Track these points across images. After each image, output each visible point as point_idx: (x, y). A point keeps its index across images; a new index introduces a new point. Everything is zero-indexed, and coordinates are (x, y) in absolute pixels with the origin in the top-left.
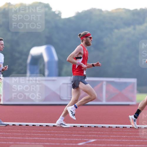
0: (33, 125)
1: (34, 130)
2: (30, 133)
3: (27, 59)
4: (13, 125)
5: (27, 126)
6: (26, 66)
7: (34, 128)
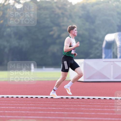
0: (110, 99)
1: (111, 102)
2: (108, 105)
3: (102, 44)
4: (93, 98)
5: (105, 100)
6: (102, 50)
7: (110, 101)
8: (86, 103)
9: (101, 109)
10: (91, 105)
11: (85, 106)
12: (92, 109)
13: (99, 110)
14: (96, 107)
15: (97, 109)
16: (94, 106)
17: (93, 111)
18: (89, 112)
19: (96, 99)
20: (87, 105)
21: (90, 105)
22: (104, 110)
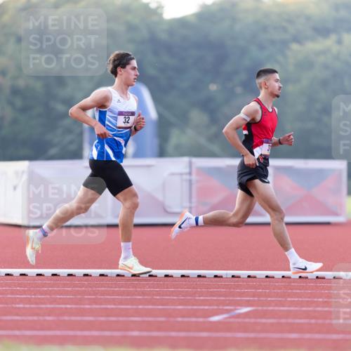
8: (32, 289)
9: (74, 306)
10: (45, 293)
11: (29, 296)
12: (49, 306)
13: (66, 308)
14: (60, 298)
15: (63, 306)
16: (53, 296)
17: (50, 312)
18: (37, 315)
19: (61, 275)
20: (35, 295)
21: (42, 294)
22: (82, 306)
